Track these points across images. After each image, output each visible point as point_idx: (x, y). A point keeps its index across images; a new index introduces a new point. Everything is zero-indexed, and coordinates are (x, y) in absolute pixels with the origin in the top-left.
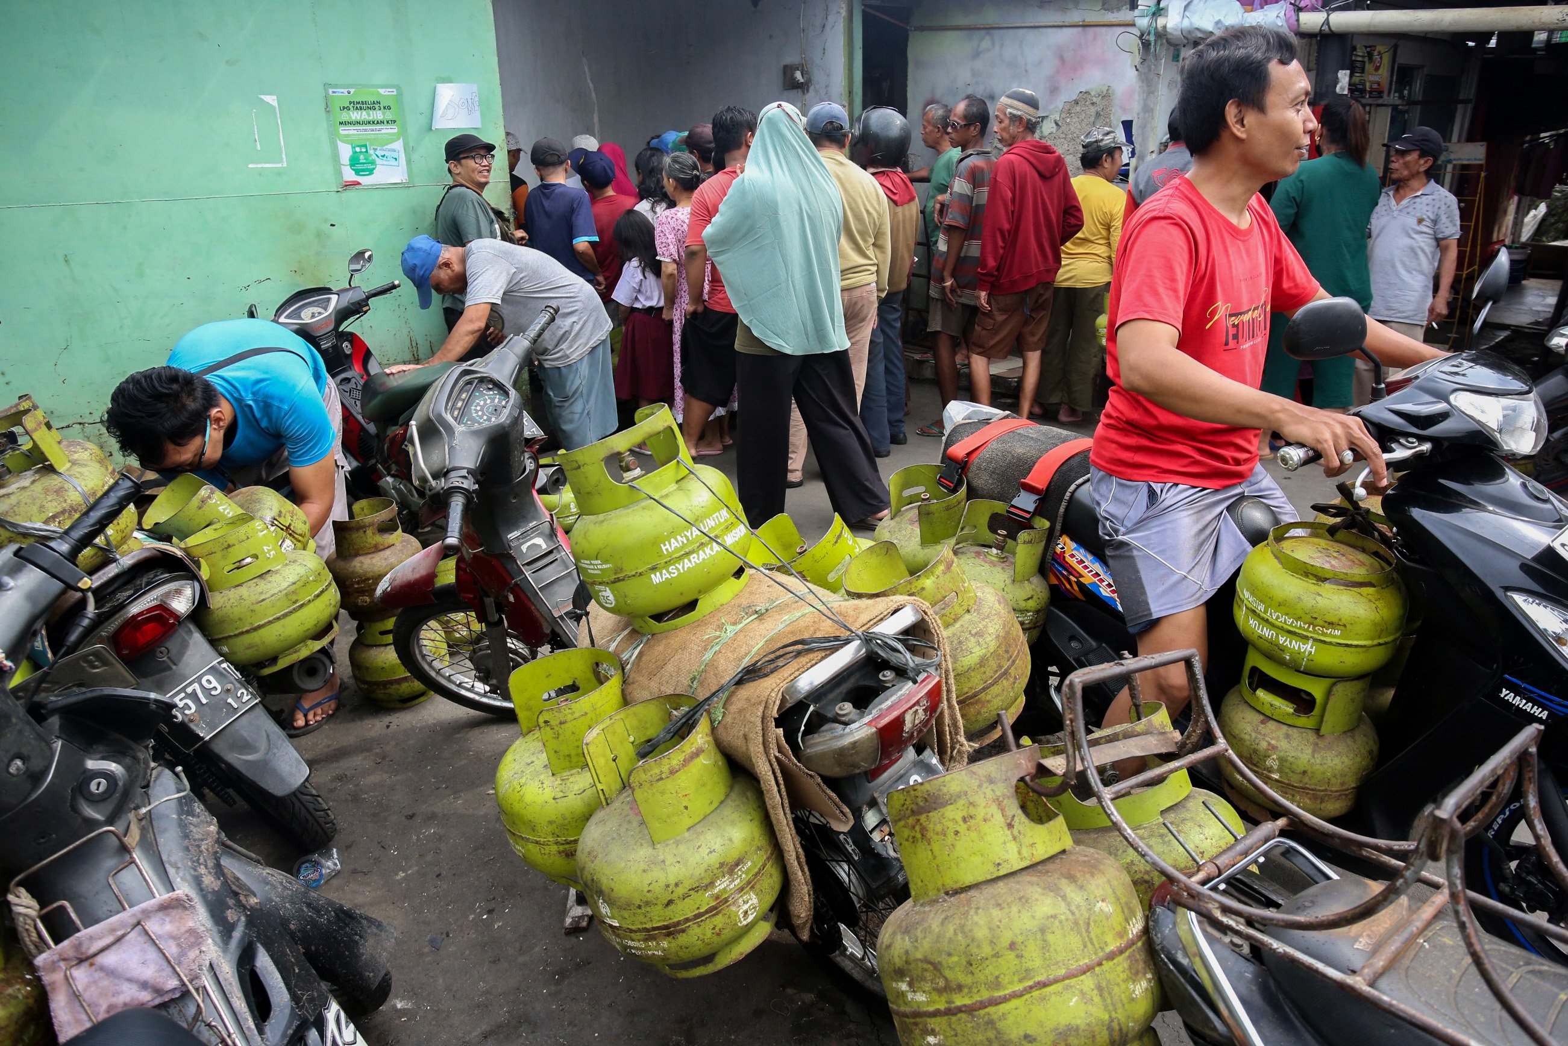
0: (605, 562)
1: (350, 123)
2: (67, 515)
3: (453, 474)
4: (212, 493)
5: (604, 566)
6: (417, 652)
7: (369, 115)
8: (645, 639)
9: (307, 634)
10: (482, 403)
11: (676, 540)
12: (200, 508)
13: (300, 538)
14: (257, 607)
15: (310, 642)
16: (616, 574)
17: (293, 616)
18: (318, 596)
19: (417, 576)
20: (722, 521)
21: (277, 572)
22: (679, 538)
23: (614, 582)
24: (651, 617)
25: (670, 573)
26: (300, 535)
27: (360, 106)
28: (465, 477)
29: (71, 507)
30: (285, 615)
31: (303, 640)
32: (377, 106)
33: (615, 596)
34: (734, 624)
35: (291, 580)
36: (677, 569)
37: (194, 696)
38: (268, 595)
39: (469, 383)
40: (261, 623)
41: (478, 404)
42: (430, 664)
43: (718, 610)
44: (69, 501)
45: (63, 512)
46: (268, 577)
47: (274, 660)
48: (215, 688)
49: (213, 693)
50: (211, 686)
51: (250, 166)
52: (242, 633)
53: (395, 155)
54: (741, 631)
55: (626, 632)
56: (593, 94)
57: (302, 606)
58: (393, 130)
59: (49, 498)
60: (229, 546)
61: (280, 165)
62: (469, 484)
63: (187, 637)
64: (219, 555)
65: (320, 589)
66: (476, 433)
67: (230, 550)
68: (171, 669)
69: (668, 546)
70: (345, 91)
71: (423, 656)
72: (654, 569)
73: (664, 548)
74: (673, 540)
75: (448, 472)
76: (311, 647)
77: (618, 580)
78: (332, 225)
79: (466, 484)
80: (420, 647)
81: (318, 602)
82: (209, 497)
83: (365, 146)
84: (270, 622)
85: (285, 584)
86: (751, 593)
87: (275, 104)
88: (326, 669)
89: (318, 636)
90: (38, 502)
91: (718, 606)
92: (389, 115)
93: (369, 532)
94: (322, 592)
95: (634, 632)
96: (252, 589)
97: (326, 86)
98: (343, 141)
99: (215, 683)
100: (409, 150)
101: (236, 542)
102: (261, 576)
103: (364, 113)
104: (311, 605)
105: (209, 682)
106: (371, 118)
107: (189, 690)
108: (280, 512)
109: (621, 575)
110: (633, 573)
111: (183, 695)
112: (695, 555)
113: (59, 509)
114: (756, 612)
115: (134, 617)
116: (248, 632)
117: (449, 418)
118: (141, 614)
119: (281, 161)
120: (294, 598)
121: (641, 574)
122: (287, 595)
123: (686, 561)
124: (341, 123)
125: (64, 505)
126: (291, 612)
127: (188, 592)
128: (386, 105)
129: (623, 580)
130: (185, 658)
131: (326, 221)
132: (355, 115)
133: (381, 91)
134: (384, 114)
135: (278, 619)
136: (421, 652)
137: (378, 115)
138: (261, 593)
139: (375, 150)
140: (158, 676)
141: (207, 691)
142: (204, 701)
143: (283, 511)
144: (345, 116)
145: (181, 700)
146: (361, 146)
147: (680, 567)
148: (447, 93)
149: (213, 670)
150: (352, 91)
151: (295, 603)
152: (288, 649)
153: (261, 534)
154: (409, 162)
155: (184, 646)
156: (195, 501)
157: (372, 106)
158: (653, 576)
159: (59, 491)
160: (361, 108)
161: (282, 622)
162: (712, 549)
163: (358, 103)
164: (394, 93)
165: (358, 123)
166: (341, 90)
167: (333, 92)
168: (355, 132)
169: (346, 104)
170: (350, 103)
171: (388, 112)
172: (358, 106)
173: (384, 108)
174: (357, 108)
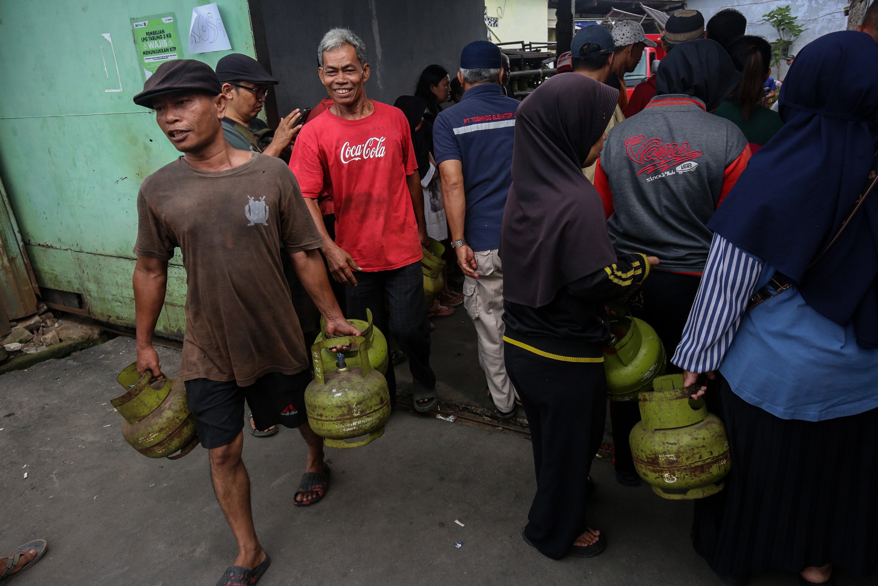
1: (149, 53)
7: (159, 44)
32: (162, 35)
51: (106, 91)
61: (119, 91)
70: (142, 23)
78: (151, 141)
87: (110, 40)
97: (133, 20)
98: (146, 70)
103: (156, 42)
106: (160, 47)
119: (119, 88)
124: (144, 53)
128: (168, 32)
131: (147, 136)
132: (151, 45)
133: (164, 20)
134: (168, 42)
137: (164, 43)
144: (145, 47)
150: (146, 22)
157: (159, 35)
160: (153, 38)
163: (151, 33)
164: (172, 21)
165: (154, 52)
166: (140, 23)
167: (137, 26)
168: (152, 60)
169: (145, 36)
170: (147, 33)
171: (170, 40)
172: (152, 36)
173: (167, 36)
174: (151, 39)
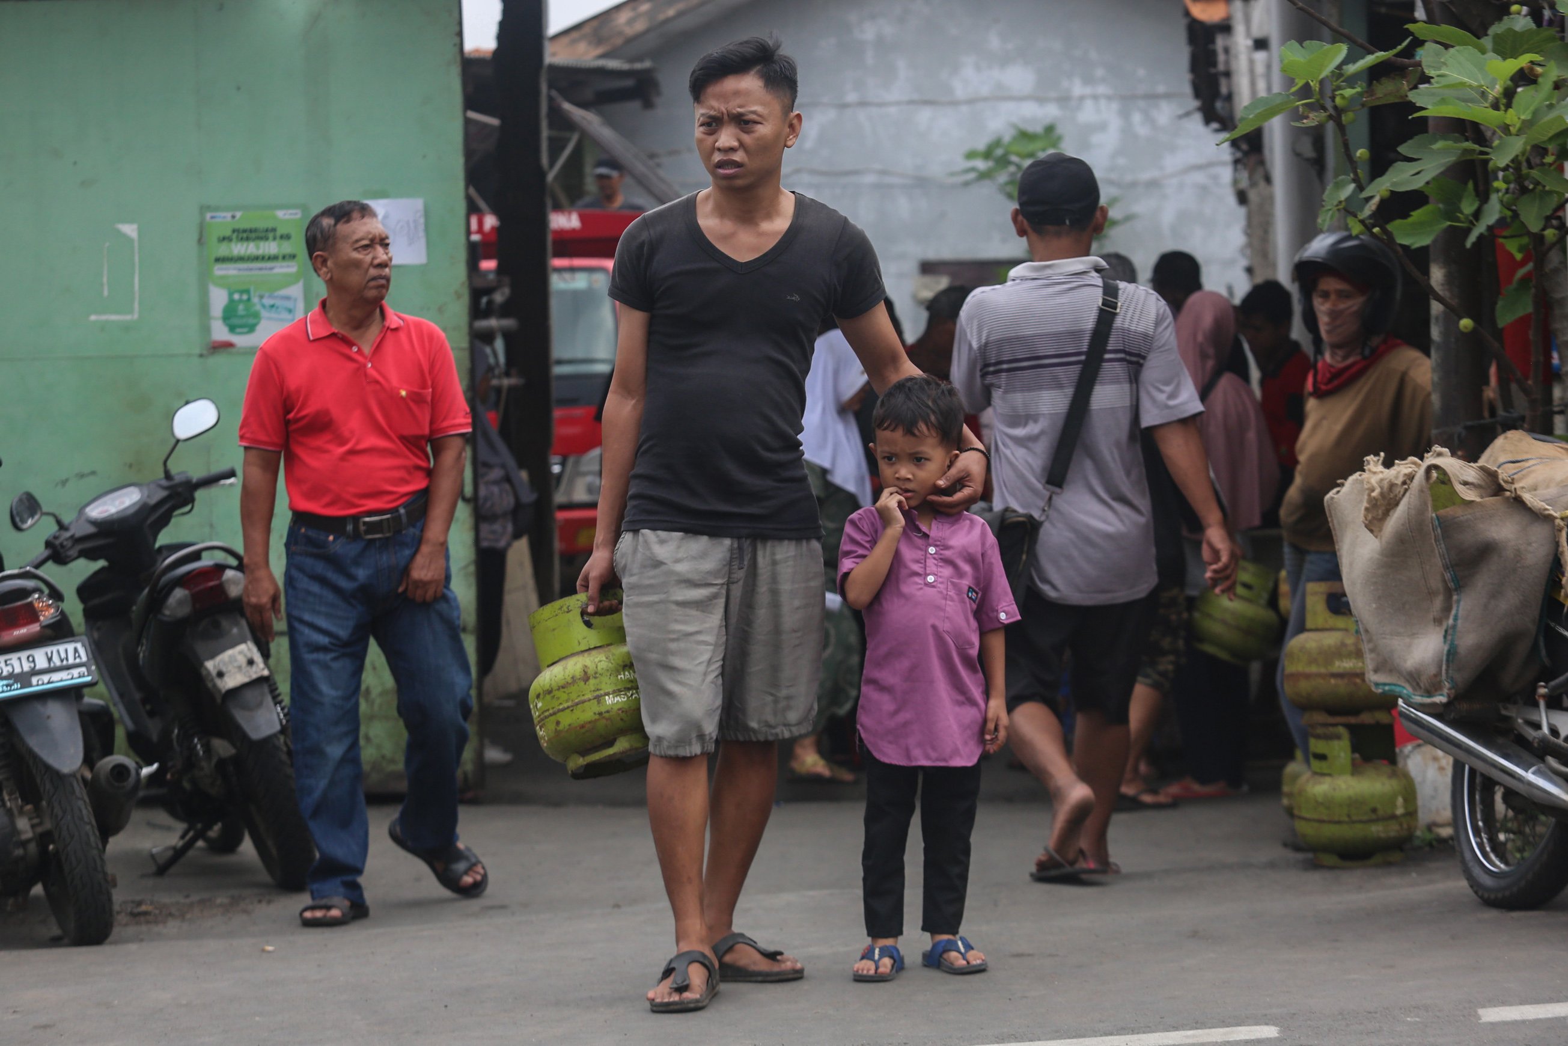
1: (230, 260)
7: (258, 248)
27: (247, 235)
32: (271, 235)
51: (92, 318)
53: (289, 304)
61: (129, 317)
70: (229, 215)
78: (189, 402)
83: (247, 291)
87: (134, 235)
92: (287, 248)
97: (203, 209)
98: (217, 285)
100: (310, 298)
103: (252, 244)
106: (260, 252)
119: (132, 312)
124: (218, 260)
128: (285, 232)
131: (181, 395)
132: (239, 249)
133: (278, 213)
134: (279, 246)
137: (271, 247)
139: (261, 297)
144: (223, 250)
146: (242, 292)
150: (238, 214)
157: (263, 235)
160: (248, 239)
163: (245, 231)
164: (299, 217)
165: (242, 259)
166: (223, 215)
167: (212, 217)
168: (236, 272)
169: (228, 233)
170: (234, 231)
171: (285, 243)
172: (245, 235)
173: (282, 237)
174: (242, 239)
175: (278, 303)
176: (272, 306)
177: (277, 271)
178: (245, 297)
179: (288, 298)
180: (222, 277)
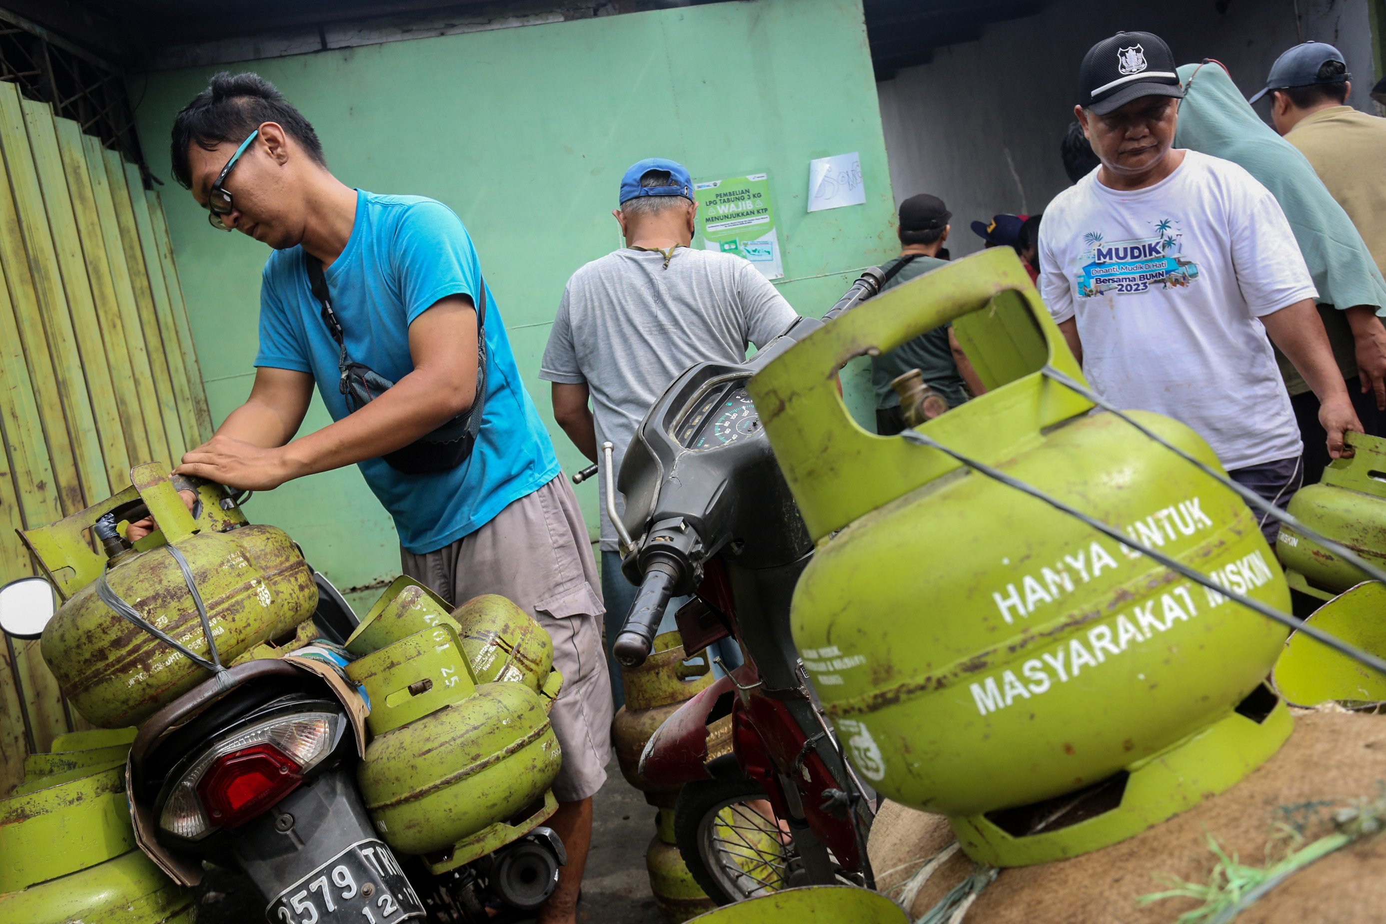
0: (848, 650)
1: (718, 218)
2: (159, 601)
3: (660, 525)
4: (417, 596)
5: (850, 662)
6: (712, 861)
7: (737, 207)
8: (981, 881)
9: (494, 811)
10: (734, 416)
11: (1040, 580)
12: (399, 616)
13: (533, 666)
14: (419, 762)
15: (500, 826)
16: (876, 682)
17: (472, 781)
18: (513, 752)
19: (684, 733)
20: (1189, 531)
21: (456, 709)
22: (1048, 574)
23: (874, 708)
24: (988, 815)
25: (1026, 682)
26: (533, 661)
27: (727, 197)
28: (677, 530)
29: (167, 590)
30: (459, 779)
31: (489, 822)
32: (745, 195)
33: (881, 748)
34: (1256, 860)
35: (473, 722)
36: (1048, 669)
37: (317, 897)
38: (436, 744)
39: (717, 389)
40: (425, 787)
41: (728, 418)
42: (734, 882)
43: (1196, 811)
44: (165, 583)
45: (155, 598)
46: (443, 717)
47: (447, 850)
48: (348, 888)
49: (346, 895)
50: (344, 884)
52: (399, 803)
53: (767, 248)
54: (1285, 887)
55: (944, 856)
56: (1020, 187)
57: (484, 766)
58: (764, 219)
59: (141, 577)
60: (392, 665)
62: (683, 543)
63: (326, 802)
64: (380, 677)
65: (519, 741)
66: (710, 458)
67: (393, 670)
68: (296, 849)
69: (1015, 599)
70: (711, 183)
71: (723, 868)
72: (976, 667)
73: (1003, 606)
74: (1029, 581)
75: (652, 523)
76: (502, 835)
77: (882, 702)
79: (680, 543)
80: (717, 853)
81: (512, 761)
82: (413, 602)
83: (735, 242)
84: (437, 788)
85: (462, 729)
86: (1308, 764)
88: (549, 875)
89: (516, 818)
90: (127, 581)
91: (1195, 798)
92: (759, 204)
93: (663, 674)
94: (522, 746)
95: (962, 859)
96: (417, 733)
98: (710, 240)
99: (350, 880)
100: (783, 241)
101: (402, 660)
102: (434, 714)
103: (732, 205)
104: (501, 765)
105: (342, 876)
106: (740, 210)
107: (314, 887)
108: (507, 626)
109: (890, 687)
110: (920, 680)
111: (304, 893)
112: (1103, 629)
113: (151, 593)
114: (1338, 827)
115: (222, 760)
116: (407, 800)
117: (671, 438)
118: (232, 755)
120: (474, 751)
121: (940, 684)
122: (463, 745)
123: (1075, 645)
124: (708, 220)
125: (158, 587)
126: (468, 774)
127: (322, 729)
128: (756, 192)
129: (895, 700)
130: (316, 835)
132: (723, 209)
133: (751, 178)
134: (754, 203)
135: (448, 783)
136: (718, 861)
137: (747, 205)
138: (428, 740)
139: (746, 245)
140: (278, 860)
141: (337, 891)
142: (331, 907)
143: (512, 626)
144: (712, 212)
145: (301, 901)
146: (729, 243)
147: (1058, 664)
148: (822, 168)
149: (351, 859)
150: (718, 182)
151: (475, 758)
152: (468, 834)
153: (439, 649)
154: (783, 254)
155: (320, 814)
156: (394, 607)
157: (740, 196)
158: (975, 689)
159: (156, 569)
160: (729, 200)
161: (454, 789)
162: (1158, 613)
163: (725, 195)
164: (765, 178)
165: (726, 217)
166: (707, 184)
167: (699, 187)
168: (723, 228)
169: (713, 198)
170: (717, 196)
171: (758, 200)
172: (726, 198)
173: (754, 196)
174: (724, 201)
175: (758, 247)
176: (754, 251)
177: (754, 223)
178: (733, 247)
179: (766, 243)
180: (714, 233)
